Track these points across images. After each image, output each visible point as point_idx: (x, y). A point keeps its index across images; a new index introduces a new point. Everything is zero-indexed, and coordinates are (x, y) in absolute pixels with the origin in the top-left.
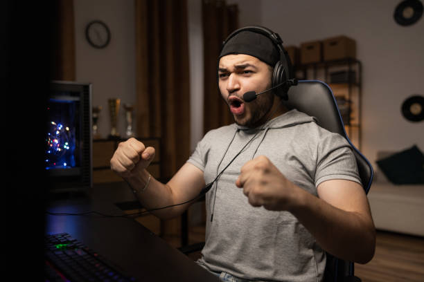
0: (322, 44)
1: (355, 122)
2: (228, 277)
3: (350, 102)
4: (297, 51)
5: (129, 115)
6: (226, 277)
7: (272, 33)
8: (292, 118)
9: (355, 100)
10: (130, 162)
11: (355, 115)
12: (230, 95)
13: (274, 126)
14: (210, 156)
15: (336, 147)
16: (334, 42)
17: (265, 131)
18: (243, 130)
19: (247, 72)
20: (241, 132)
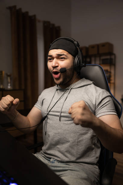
0: (98, 46)
1: (112, 81)
2: (54, 161)
3: (110, 72)
4: (87, 49)
5: (9, 79)
6: (53, 161)
7: (75, 41)
8: (82, 83)
9: (113, 71)
10: (6, 106)
11: (112, 78)
12: (53, 69)
13: (74, 87)
14: (44, 103)
15: (105, 97)
16: (103, 45)
17: (70, 90)
18: (60, 90)
19: (62, 58)
20: (58, 91)
